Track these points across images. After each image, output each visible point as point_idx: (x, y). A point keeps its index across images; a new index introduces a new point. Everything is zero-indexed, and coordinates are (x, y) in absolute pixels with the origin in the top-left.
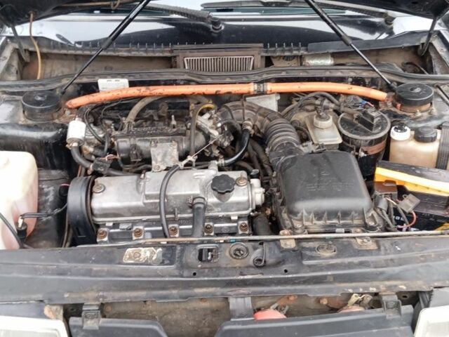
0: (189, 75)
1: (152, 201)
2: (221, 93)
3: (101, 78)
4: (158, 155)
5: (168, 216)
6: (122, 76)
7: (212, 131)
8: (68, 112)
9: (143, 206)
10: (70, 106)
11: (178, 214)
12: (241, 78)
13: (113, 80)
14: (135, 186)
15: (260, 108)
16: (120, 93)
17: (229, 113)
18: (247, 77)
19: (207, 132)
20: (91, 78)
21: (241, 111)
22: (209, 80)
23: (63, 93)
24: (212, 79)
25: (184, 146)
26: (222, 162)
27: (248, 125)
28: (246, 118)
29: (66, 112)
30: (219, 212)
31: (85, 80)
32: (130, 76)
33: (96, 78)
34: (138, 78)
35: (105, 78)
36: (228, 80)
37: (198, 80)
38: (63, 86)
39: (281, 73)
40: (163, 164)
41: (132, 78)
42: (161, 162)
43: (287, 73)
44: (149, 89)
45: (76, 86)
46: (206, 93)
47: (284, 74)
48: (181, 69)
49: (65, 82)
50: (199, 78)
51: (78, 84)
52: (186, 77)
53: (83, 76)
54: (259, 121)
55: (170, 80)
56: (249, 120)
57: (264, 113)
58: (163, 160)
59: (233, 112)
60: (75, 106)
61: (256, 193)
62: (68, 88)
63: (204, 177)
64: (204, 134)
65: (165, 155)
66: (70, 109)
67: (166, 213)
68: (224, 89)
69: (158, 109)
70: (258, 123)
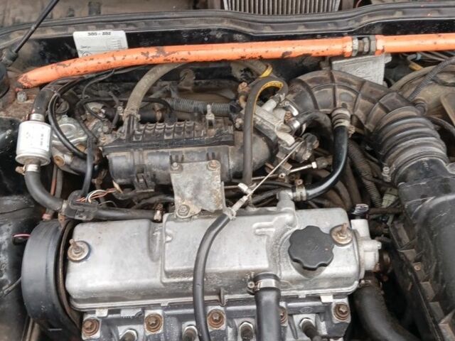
0: (232, 22)
1: (177, 280)
2: (292, 55)
3: (78, 29)
4: (185, 187)
5: (207, 298)
6: (115, 24)
7: (282, 136)
8: (21, 97)
9: (163, 287)
10: (26, 85)
11: (226, 294)
12: (325, 25)
13: (100, 32)
14: (145, 245)
15: (362, 83)
16: (111, 59)
17: (308, 94)
18: (336, 24)
19: (272, 138)
20: (62, 30)
21: (330, 90)
22: (267, 31)
23: (14, 59)
24: (272, 28)
25: (232, 164)
26: (302, 192)
27: (344, 117)
28: (339, 103)
29: (19, 96)
30: (299, 290)
31: (51, 34)
32: (128, 25)
33: (70, 29)
34: (141, 28)
35: (85, 29)
36: (301, 30)
37: (248, 30)
38: (13, 45)
39: (393, 14)
40: (196, 204)
41: (132, 28)
42: (191, 199)
43: (404, 13)
44: (163, 52)
45: (37, 44)
46: (265, 56)
47: (398, 16)
48: (216, 11)
49: (17, 37)
50: (250, 26)
51: (40, 41)
52: (226, 25)
53: (46, 26)
54: (362, 109)
55: (199, 31)
56: (344, 106)
57: (371, 92)
58: (195, 197)
59: (316, 93)
60: (34, 83)
61: (365, 251)
62: (22, 49)
63: (273, 230)
64: (267, 140)
65: (198, 188)
66: (26, 88)
67: (204, 293)
68: (297, 48)
69: (178, 80)
70: (360, 114)
